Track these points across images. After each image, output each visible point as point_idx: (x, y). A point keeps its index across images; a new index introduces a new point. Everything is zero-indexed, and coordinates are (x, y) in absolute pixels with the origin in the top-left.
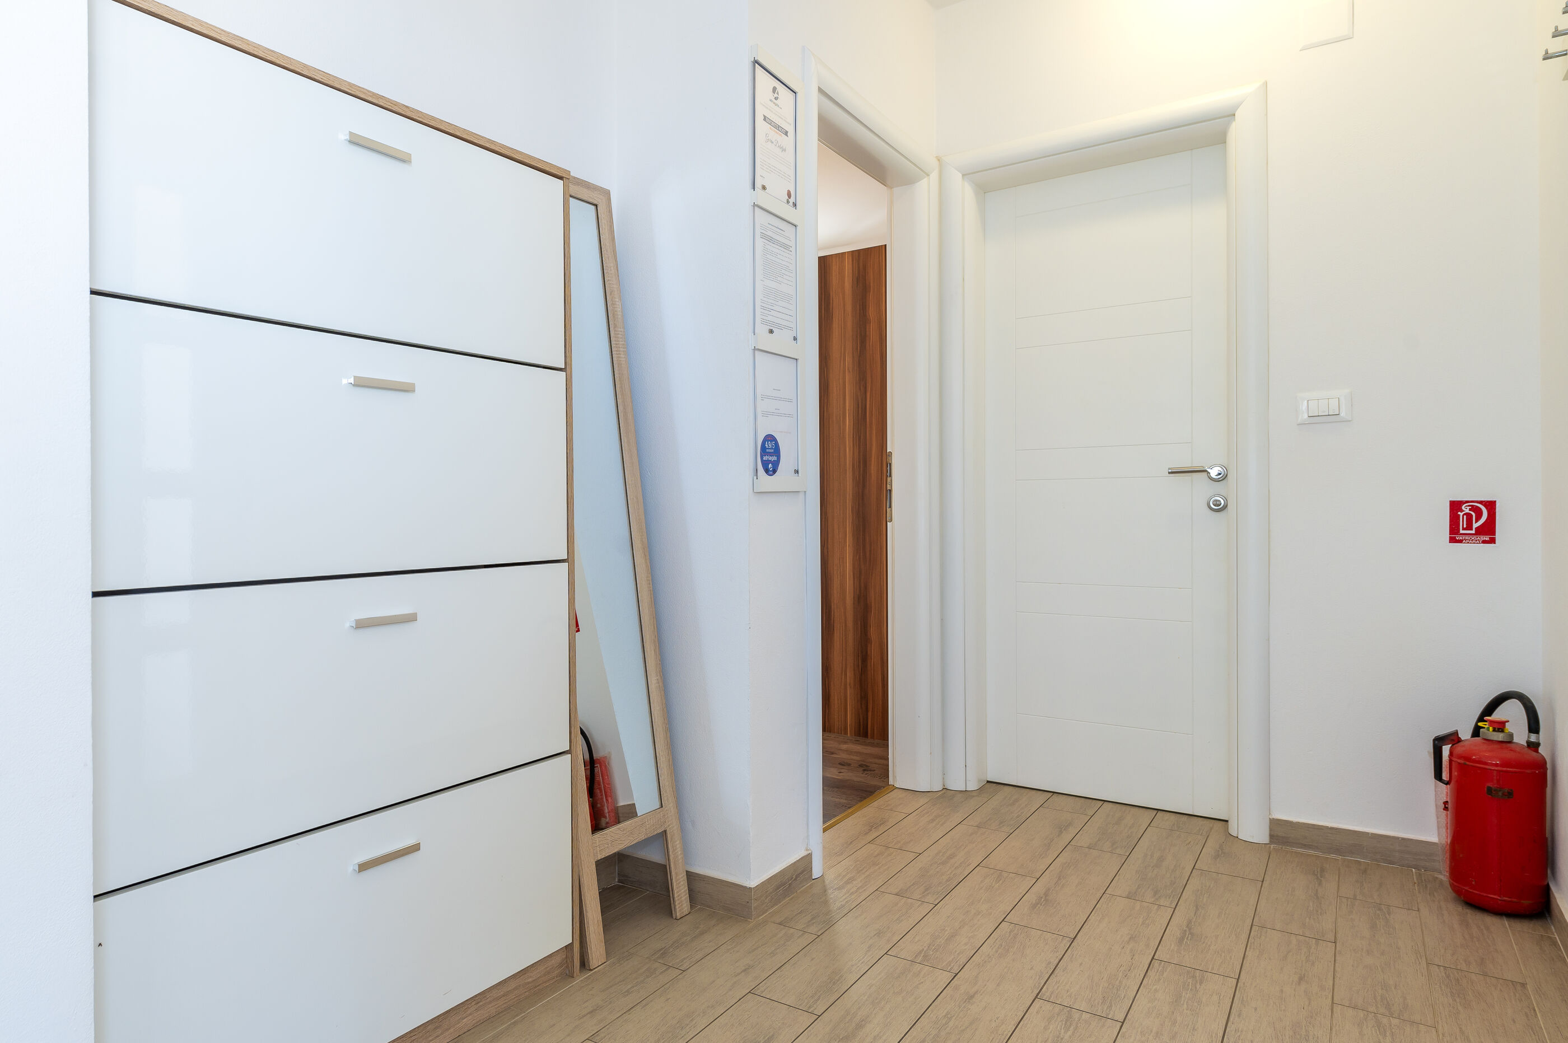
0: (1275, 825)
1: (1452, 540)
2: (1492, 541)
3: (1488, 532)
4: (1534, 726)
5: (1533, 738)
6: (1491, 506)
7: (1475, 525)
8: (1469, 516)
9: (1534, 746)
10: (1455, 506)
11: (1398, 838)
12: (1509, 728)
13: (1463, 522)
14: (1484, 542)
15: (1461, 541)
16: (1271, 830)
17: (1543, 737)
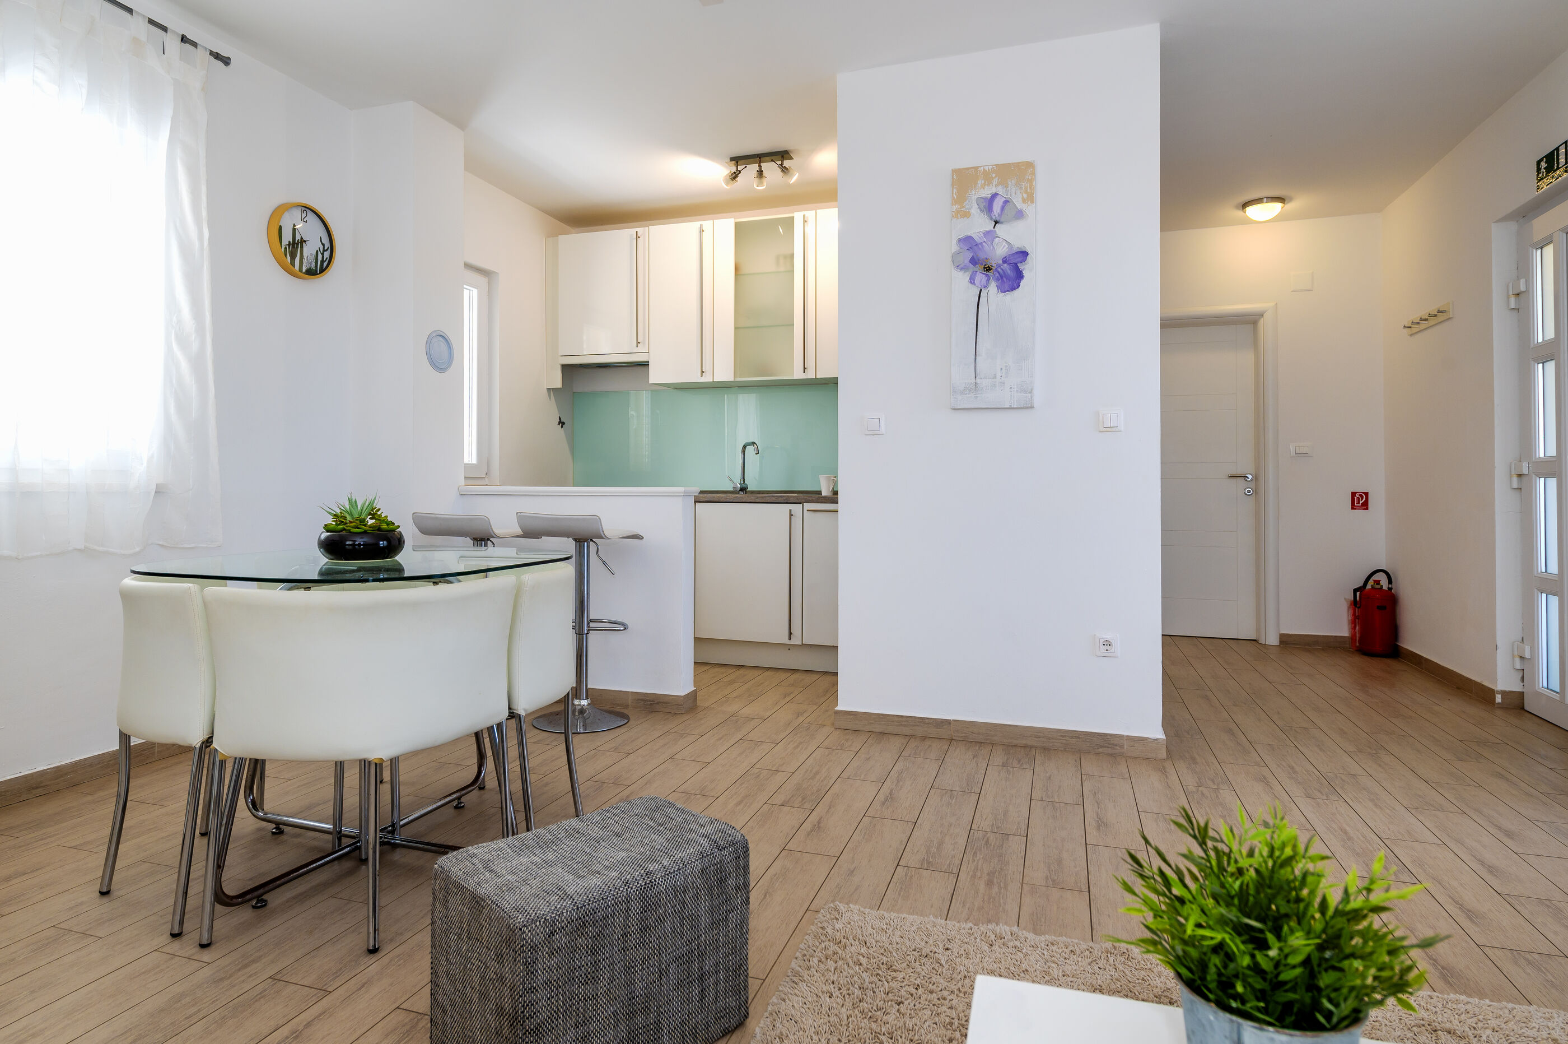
0: (1282, 636)
1: (1352, 508)
2: (1367, 509)
3: (1365, 506)
4: (1390, 581)
5: (1390, 586)
6: (1367, 494)
7: (1361, 502)
8: (1358, 498)
9: (1390, 589)
10: (1353, 494)
11: (1332, 636)
12: (1381, 583)
13: (1356, 501)
14: (1364, 509)
15: (1355, 509)
16: (1280, 639)
17: (1394, 586)
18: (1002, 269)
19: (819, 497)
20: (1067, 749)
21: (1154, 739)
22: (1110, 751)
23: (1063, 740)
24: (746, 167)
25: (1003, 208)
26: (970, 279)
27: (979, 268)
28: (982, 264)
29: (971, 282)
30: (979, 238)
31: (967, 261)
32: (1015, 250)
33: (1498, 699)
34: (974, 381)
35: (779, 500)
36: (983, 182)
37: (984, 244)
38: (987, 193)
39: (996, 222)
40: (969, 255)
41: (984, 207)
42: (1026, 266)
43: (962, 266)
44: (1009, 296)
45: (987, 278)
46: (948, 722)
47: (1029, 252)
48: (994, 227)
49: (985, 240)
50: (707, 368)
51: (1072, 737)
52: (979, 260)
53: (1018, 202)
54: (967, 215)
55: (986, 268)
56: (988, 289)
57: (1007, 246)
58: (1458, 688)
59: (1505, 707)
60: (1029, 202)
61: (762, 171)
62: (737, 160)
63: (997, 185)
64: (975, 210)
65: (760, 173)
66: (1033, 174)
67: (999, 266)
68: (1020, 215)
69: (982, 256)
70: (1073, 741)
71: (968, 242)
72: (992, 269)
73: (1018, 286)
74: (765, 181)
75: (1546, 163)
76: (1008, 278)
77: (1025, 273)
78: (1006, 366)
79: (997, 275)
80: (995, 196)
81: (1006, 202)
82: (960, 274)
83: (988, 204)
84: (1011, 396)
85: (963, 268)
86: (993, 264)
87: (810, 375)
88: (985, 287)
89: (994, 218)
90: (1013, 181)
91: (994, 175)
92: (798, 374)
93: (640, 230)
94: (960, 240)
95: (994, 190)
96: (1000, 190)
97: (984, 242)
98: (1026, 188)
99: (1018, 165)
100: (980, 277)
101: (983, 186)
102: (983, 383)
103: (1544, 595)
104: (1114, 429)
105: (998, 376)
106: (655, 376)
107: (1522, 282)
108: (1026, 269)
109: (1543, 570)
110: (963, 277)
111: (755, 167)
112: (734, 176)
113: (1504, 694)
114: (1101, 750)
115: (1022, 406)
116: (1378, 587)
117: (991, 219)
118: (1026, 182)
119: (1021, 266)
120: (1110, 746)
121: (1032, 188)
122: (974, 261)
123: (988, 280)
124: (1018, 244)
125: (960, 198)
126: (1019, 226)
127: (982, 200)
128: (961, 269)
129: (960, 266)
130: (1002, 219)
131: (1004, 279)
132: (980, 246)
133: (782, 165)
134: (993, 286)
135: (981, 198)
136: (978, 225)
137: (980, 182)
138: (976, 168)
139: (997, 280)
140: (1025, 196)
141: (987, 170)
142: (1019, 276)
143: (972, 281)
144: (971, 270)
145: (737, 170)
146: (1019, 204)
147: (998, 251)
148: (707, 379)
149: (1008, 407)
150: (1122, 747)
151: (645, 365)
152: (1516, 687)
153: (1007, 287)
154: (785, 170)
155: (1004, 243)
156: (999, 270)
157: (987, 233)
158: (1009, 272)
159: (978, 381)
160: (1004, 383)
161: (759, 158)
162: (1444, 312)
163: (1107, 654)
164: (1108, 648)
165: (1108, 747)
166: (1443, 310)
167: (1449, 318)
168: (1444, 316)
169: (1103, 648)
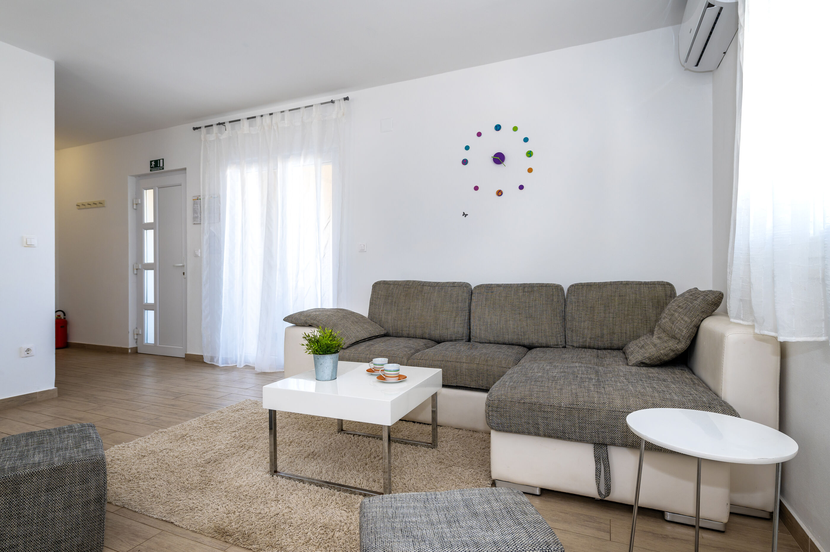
4: (65, 315)
5: (65, 317)
9: (65, 318)
12: (61, 316)
21: (52, 390)
22: (30, 402)
23: (4, 404)
33: (130, 351)
51: (9, 401)
58: (108, 352)
59: (132, 353)
70: (9, 403)
75: (154, 163)
103: (146, 311)
104: (32, 245)
107: (139, 200)
109: (146, 302)
113: (131, 349)
114: (25, 403)
116: (59, 318)
150: (36, 398)
152: (135, 346)
162: (101, 203)
163: (28, 355)
164: (28, 352)
165: (29, 400)
166: (101, 202)
167: (104, 207)
168: (101, 205)
169: (26, 353)
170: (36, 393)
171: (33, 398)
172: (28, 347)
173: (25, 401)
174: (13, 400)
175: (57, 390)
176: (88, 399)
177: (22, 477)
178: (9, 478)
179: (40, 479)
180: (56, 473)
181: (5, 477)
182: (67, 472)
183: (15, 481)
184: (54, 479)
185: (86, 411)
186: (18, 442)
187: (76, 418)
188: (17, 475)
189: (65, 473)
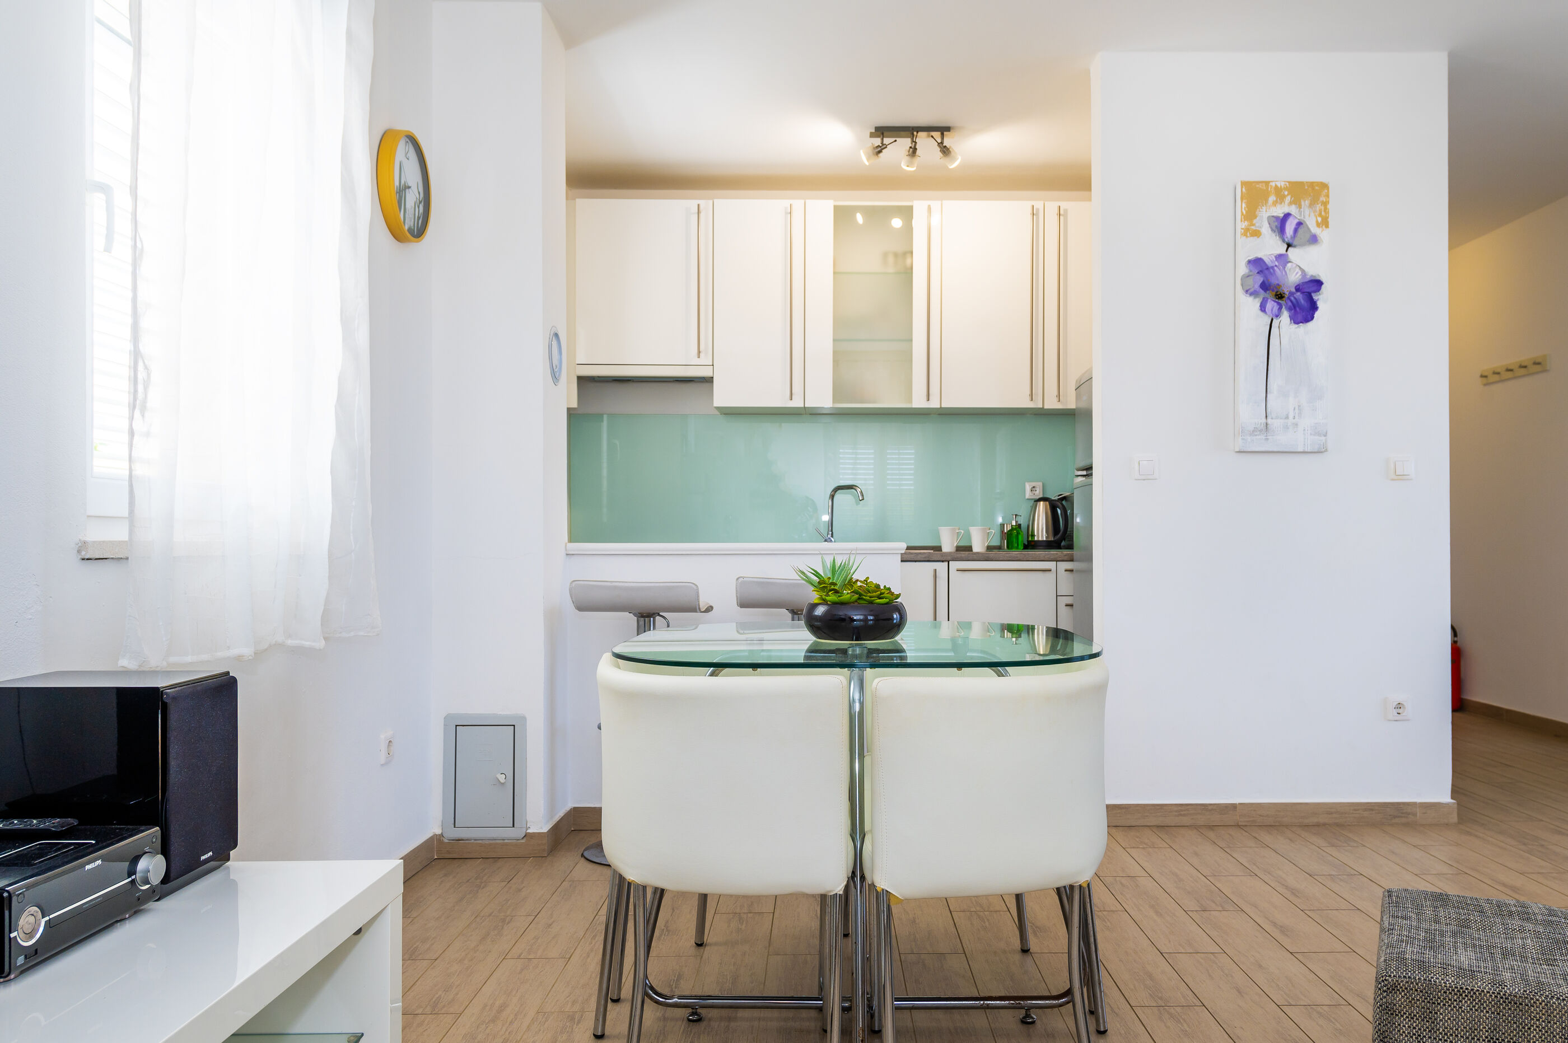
4: (1455, 634)
5: (1456, 639)
9: (1456, 642)
18: (1295, 298)
19: (969, 554)
20: (1361, 824)
21: (1445, 804)
22: (1404, 820)
23: (1356, 813)
24: (896, 141)
25: (1296, 231)
26: (1261, 306)
27: (1270, 295)
28: (1273, 291)
29: (1261, 310)
30: (1269, 261)
31: (1257, 286)
32: (1308, 278)
34: (1264, 420)
35: (919, 558)
36: (1275, 199)
37: (1275, 268)
38: (1279, 211)
39: (1289, 245)
40: (1260, 279)
41: (1276, 226)
42: (1320, 297)
43: (1252, 290)
44: (1303, 328)
45: (1278, 307)
46: (1234, 807)
47: (1324, 281)
48: (1287, 251)
49: (1277, 264)
50: (797, 388)
51: (1365, 810)
52: (1270, 286)
53: (1311, 223)
54: (1257, 234)
55: (1278, 295)
56: (1280, 319)
57: (1300, 273)
58: (1556, 736)
60: (1324, 227)
61: (916, 149)
62: (881, 131)
63: (1291, 203)
64: (1266, 229)
65: (913, 151)
66: (1328, 196)
67: (1291, 294)
68: (1314, 239)
69: (1274, 281)
70: (1366, 814)
71: (1257, 264)
72: (1284, 297)
73: (1312, 318)
74: (917, 160)
76: (1302, 308)
77: (1319, 304)
78: (1299, 406)
79: (1290, 304)
80: (1287, 216)
81: (1300, 224)
82: (1250, 299)
83: (1280, 224)
84: (1305, 439)
85: (1253, 294)
86: (1286, 291)
87: (934, 404)
88: (1277, 316)
89: (1286, 240)
90: (1306, 201)
91: (1286, 193)
92: (919, 402)
93: (702, 203)
94: (1249, 262)
95: (1286, 210)
96: (1293, 210)
97: (1276, 266)
98: (1320, 211)
99: (1312, 184)
100: (1271, 305)
101: (1275, 203)
102: (1274, 423)
104: (1405, 477)
105: (1291, 416)
106: (723, 396)
108: (1322, 299)
110: (1254, 303)
111: (905, 143)
112: (879, 150)
114: (1394, 821)
115: (1316, 450)
117: (1284, 241)
118: (1320, 205)
119: (1315, 297)
120: (1403, 815)
121: (1326, 210)
122: (1265, 286)
123: (1280, 309)
124: (1313, 271)
125: (1250, 215)
126: (1312, 250)
127: (1274, 219)
128: (1251, 294)
129: (1249, 292)
130: (1295, 243)
131: (1298, 309)
132: (1272, 270)
133: (942, 143)
134: (1285, 315)
135: (1273, 216)
136: (1269, 247)
137: (1272, 199)
138: (1267, 183)
139: (1289, 309)
140: (1319, 219)
141: (1279, 186)
142: (1313, 307)
143: (1263, 308)
144: (1262, 297)
145: (882, 143)
146: (1314, 229)
147: (1292, 278)
148: (797, 403)
149: (1302, 450)
150: (1415, 815)
151: (709, 381)
153: (1300, 317)
154: (945, 151)
155: (1298, 269)
156: (1292, 298)
157: (1279, 257)
158: (1302, 302)
159: (1269, 421)
160: (1297, 425)
161: (911, 131)
162: (1539, 364)
163: (1399, 717)
164: (1400, 711)
165: (1402, 817)
166: (1537, 361)
167: (1545, 371)
168: (1538, 368)
169: (1395, 711)
170: (1415, 804)
171: (1409, 814)
172: (1400, 698)
173: (1395, 817)
174: (1372, 810)
175: (1456, 805)
176: (1524, 844)
177: (1441, 990)
178: (1417, 984)
179: (1476, 1008)
180: (1510, 1009)
181: (1409, 977)
182: (1534, 1017)
183: (1427, 993)
184: (1504, 1021)
185: (1526, 875)
186: (1419, 908)
187: (1504, 885)
188: (1431, 981)
189: (1530, 1016)
